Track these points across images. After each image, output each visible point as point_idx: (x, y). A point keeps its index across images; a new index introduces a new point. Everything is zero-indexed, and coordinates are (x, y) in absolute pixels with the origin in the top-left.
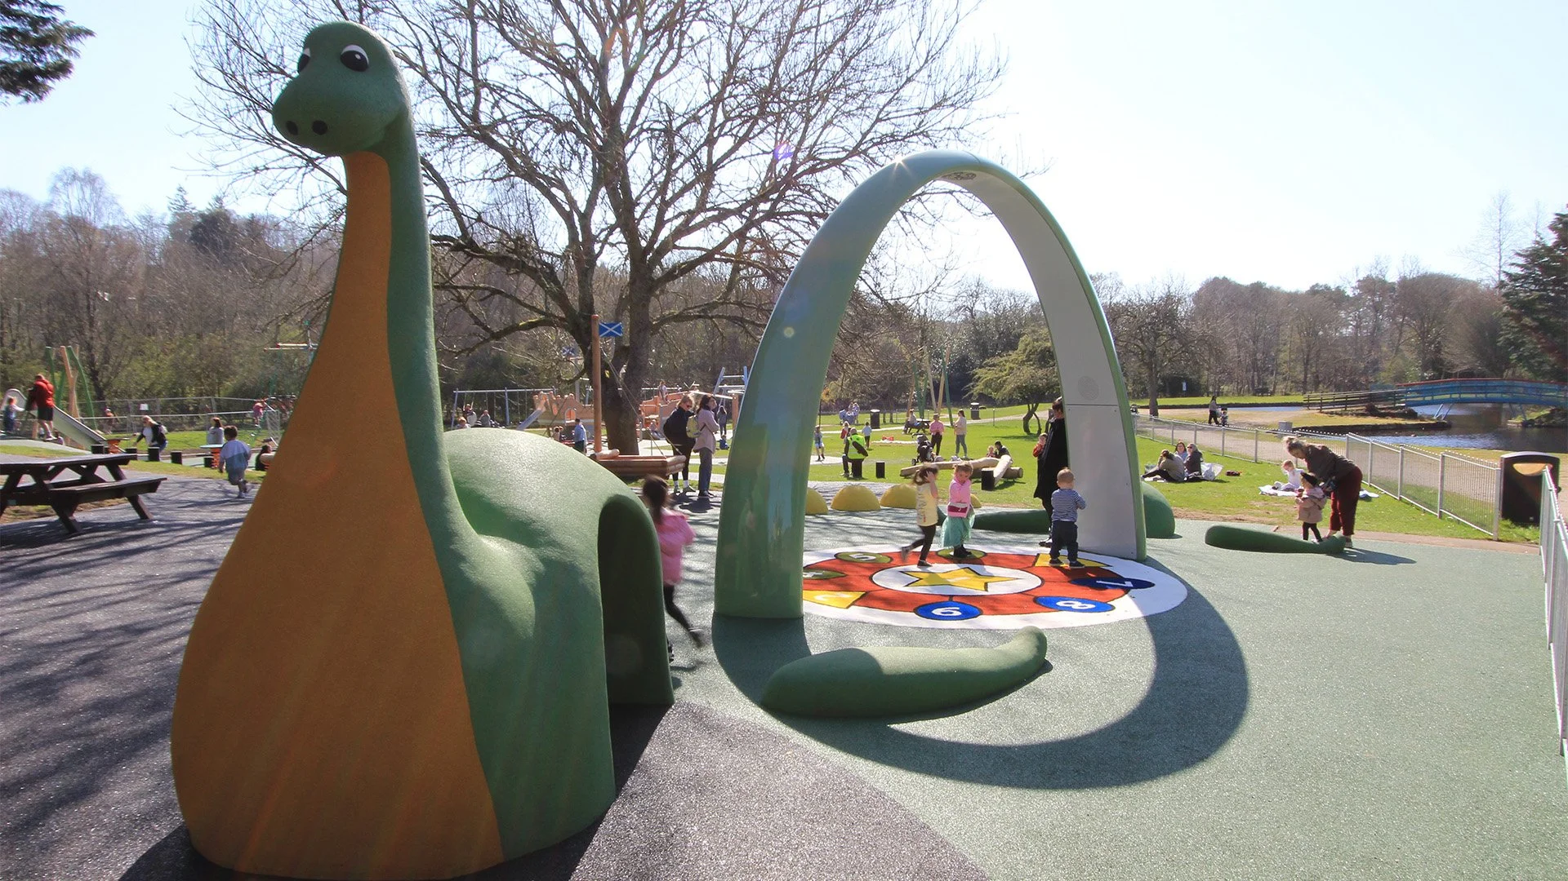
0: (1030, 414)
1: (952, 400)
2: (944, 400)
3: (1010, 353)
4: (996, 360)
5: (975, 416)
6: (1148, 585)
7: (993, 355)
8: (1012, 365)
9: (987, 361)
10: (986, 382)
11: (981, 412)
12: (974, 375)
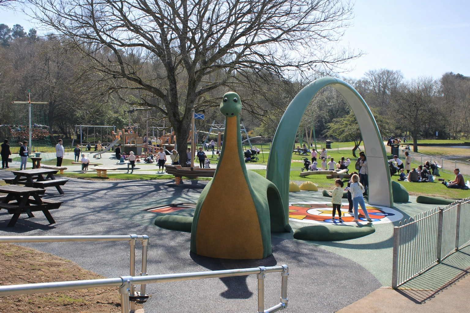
0: (357, 146)
1: (316, 137)
2: (313, 136)
3: (346, 116)
4: (338, 119)
5: (328, 147)
6: (393, 215)
7: (337, 117)
8: (346, 122)
9: (334, 119)
10: (334, 130)
11: (331, 144)
12: (327, 126)
